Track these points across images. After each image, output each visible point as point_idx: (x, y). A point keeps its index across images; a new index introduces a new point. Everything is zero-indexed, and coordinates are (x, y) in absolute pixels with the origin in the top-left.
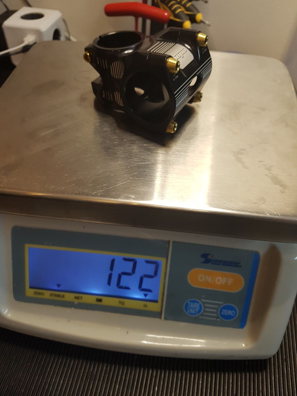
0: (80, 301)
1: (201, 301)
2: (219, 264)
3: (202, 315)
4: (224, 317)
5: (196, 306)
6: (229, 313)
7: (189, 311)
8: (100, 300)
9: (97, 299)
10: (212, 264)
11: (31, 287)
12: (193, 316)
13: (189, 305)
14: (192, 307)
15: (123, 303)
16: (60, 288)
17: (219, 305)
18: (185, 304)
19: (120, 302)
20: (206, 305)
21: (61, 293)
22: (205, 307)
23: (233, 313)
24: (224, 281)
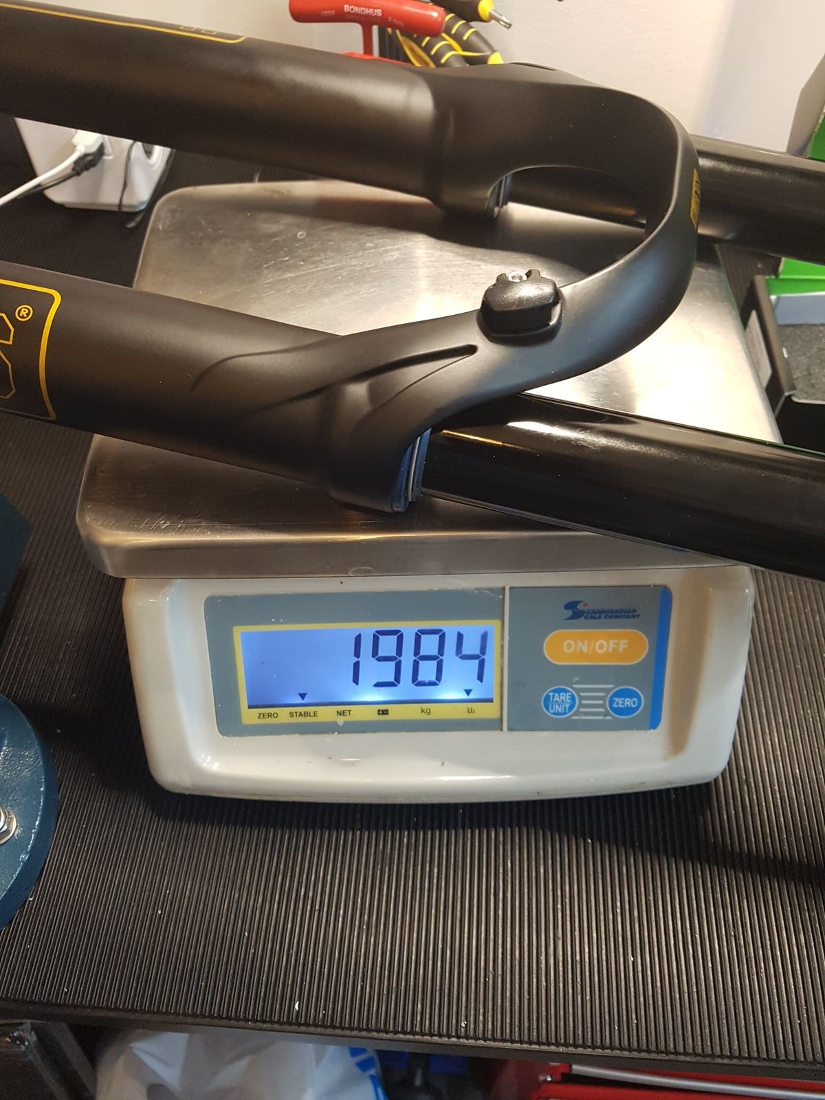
0: (348, 718)
1: (573, 688)
2: (600, 617)
3: (577, 713)
4: (618, 711)
5: (565, 697)
6: (626, 703)
7: (552, 710)
8: (385, 712)
9: (379, 711)
10: (586, 618)
11: (250, 707)
12: (562, 717)
13: (551, 697)
14: (557, 701)
15: (428, 712)
16: (306, 700)
17: (607, 691)
18: (544, 697)
19: (422, 711)
20: (582, 694)
21: (311, 709)
22: (582, 698)
23: (634, 704)
24: (612, 646)
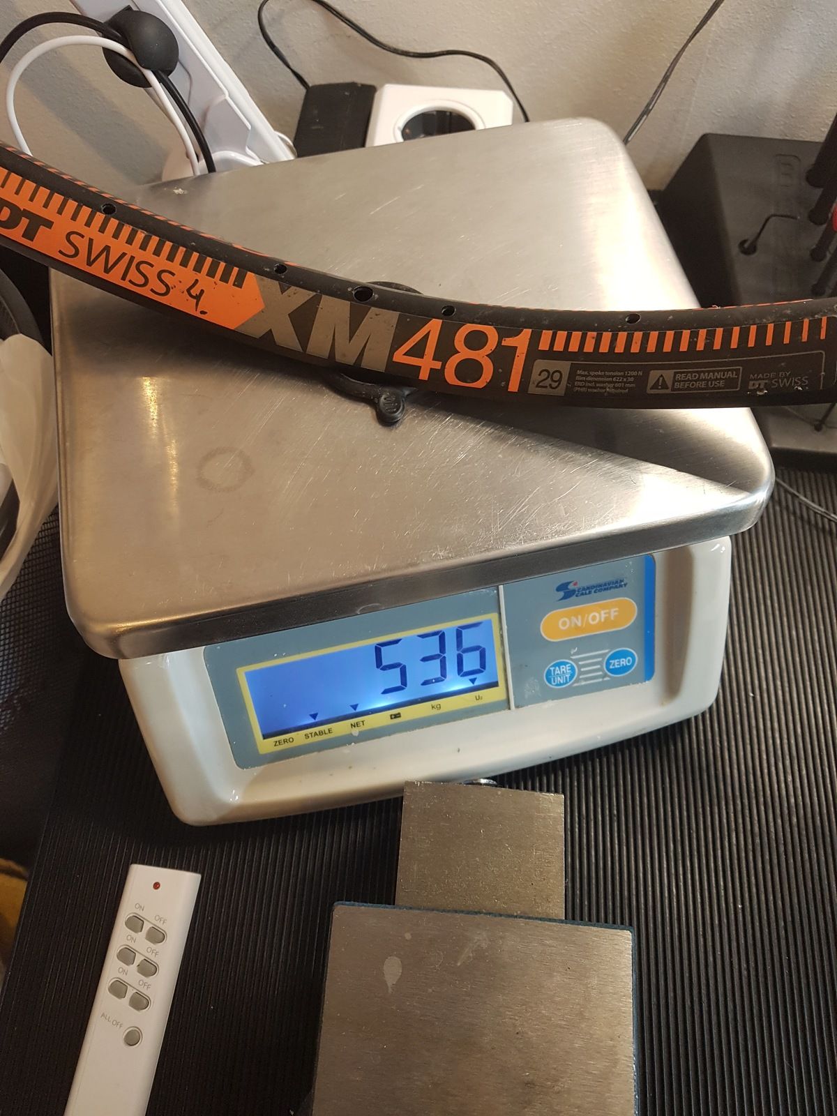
0: (362, 728)
1: (572, 660)
2: (590, 593)
3: (578, 680)
4: (614, 671)
5: (564, 669)
6: (622, 663)
7: (554, 682)
8: (397, 716)
9: (391, 715)
10: (577, 596)
11: (265, 737)
12: (564, 686)
13: (552, 671)
14: (558, 674)
15: (439, 707)
16: (318, 719)
17: (603, 656)
18: (545, 673)
19: (433, 707)
20: (580, 663)
21: (325, 728)
22: (580, 667)
23: (629, 661)
24: (603, 616)
